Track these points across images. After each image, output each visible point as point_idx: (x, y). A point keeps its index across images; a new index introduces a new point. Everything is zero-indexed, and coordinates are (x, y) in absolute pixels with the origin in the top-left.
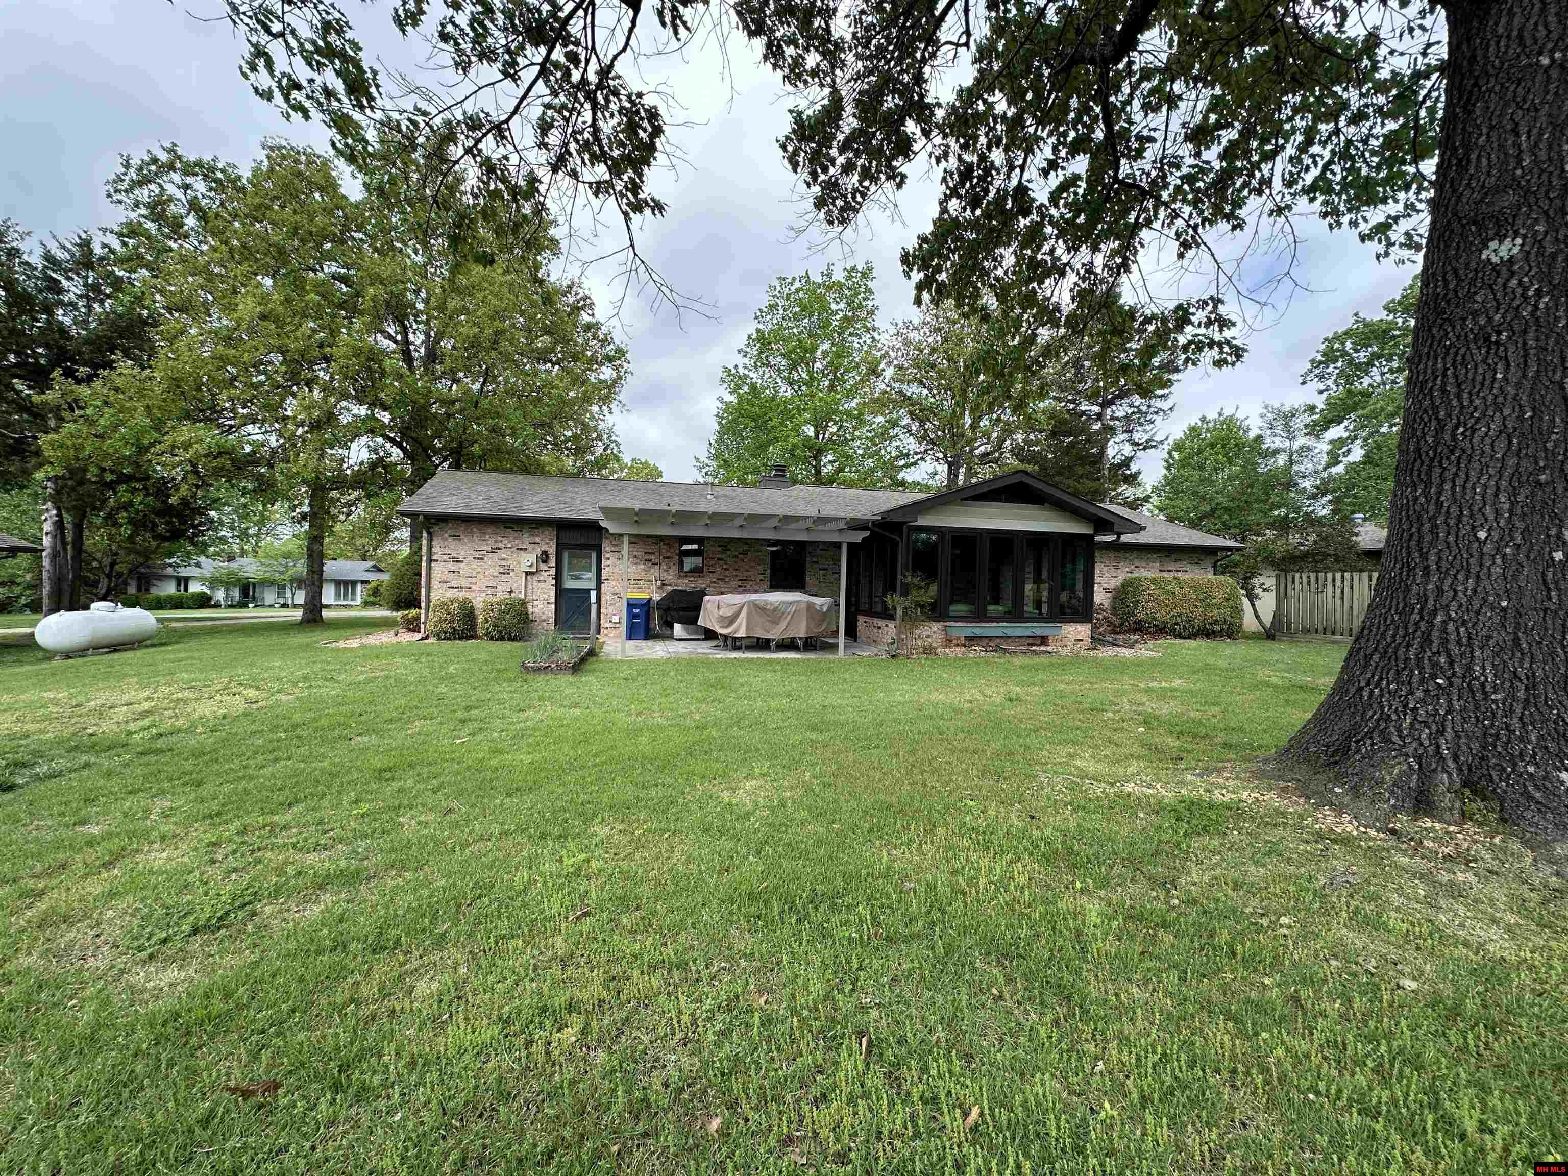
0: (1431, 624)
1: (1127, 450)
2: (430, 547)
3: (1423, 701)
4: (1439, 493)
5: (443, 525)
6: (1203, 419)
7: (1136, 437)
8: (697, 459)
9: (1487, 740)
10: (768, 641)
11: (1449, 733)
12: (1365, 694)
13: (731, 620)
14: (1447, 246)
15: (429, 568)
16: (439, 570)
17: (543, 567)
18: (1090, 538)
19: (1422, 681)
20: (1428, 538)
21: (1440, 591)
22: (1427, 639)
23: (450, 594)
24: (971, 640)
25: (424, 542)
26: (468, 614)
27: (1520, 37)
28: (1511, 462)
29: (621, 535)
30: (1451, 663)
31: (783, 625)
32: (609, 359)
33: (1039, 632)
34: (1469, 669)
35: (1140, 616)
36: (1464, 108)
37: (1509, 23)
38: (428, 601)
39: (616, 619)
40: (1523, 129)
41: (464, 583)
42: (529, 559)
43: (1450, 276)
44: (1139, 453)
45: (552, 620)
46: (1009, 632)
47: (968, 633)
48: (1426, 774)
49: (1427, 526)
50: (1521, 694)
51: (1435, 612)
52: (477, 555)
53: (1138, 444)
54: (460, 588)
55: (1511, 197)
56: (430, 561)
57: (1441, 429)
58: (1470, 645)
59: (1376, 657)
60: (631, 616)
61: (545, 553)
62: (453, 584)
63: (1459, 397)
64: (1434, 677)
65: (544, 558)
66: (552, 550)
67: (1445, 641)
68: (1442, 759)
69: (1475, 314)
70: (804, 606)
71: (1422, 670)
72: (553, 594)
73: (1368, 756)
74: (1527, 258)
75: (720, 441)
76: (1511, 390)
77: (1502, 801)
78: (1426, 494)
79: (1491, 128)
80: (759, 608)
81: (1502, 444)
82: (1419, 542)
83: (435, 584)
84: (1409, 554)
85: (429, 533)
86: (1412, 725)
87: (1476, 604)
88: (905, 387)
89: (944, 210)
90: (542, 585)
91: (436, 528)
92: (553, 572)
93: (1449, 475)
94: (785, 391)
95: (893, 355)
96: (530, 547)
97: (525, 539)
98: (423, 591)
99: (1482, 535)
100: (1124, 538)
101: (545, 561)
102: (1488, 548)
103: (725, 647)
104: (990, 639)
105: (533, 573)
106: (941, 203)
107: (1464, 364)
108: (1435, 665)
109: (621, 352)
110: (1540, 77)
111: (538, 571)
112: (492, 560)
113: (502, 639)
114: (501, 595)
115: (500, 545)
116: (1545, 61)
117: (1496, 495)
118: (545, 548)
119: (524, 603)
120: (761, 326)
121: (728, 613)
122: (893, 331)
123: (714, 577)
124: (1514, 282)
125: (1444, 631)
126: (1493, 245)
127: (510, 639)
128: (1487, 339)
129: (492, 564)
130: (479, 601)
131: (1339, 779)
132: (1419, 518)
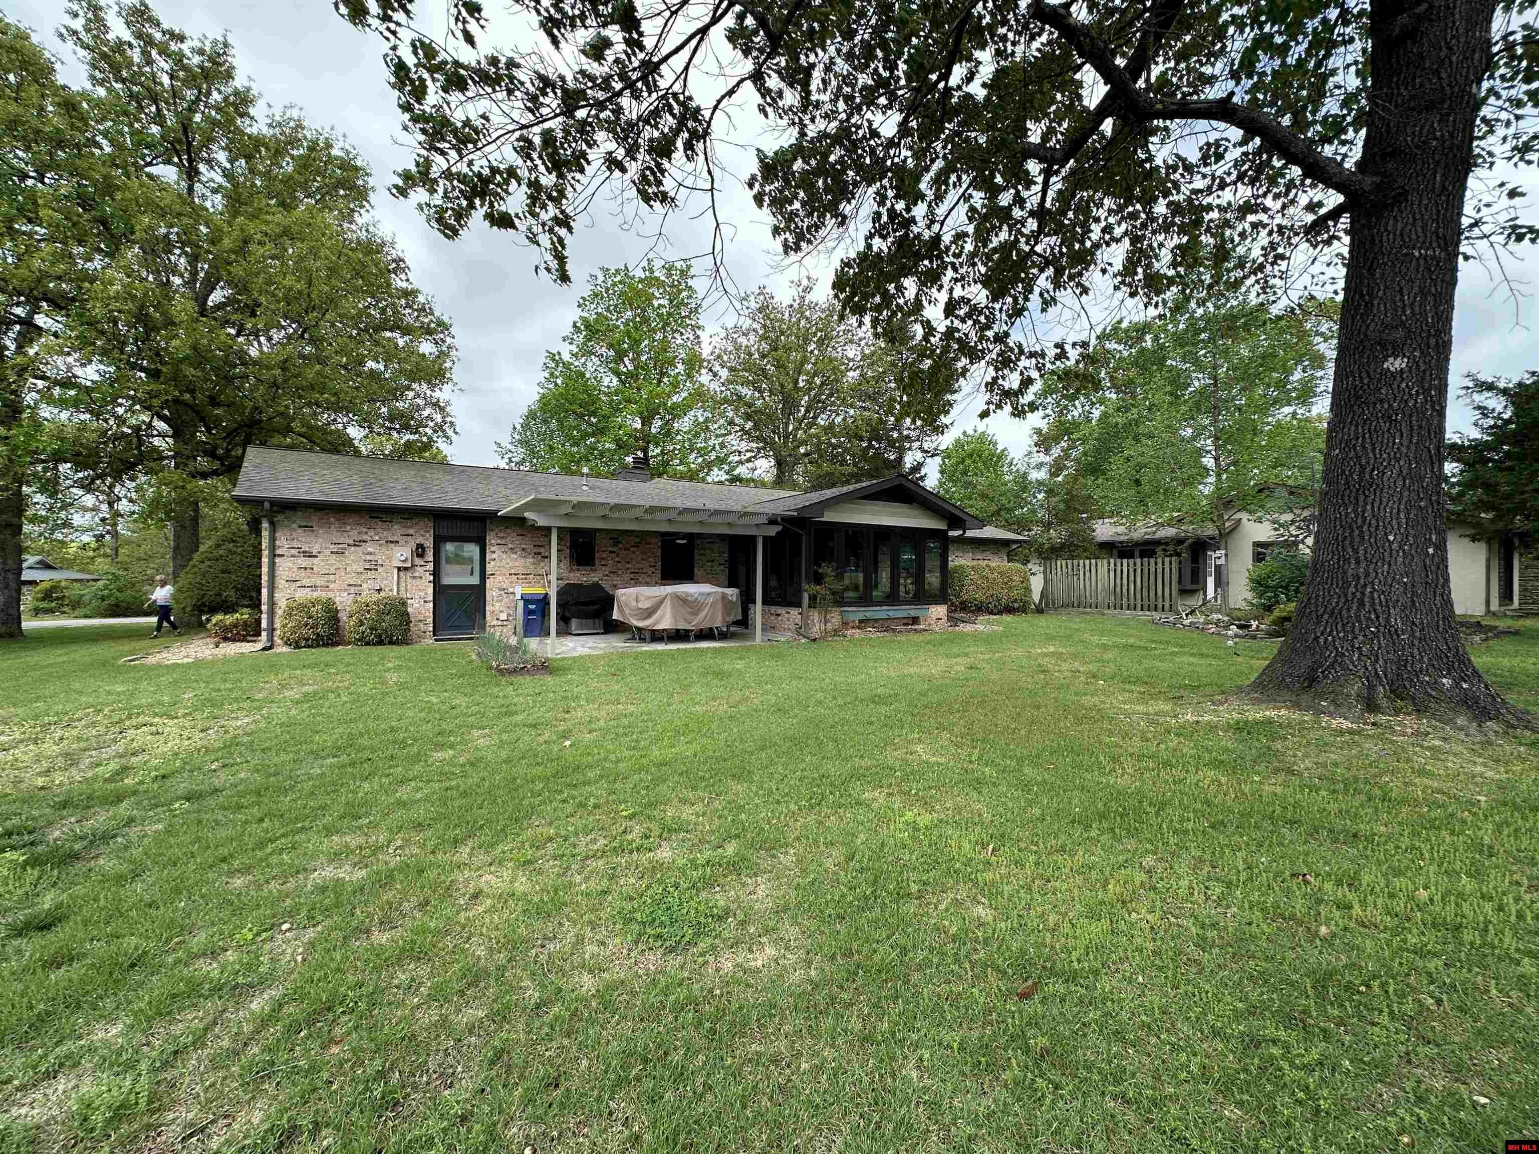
0: (1363, 594)
1: (919, 456)
2: (273, 539)
3: (1363, 642)
4: (1364, 512)
5: (288, 513)
6: (964, 433)
7: (926, 446)
8: (499, 445)
9: (1402, 664)
10: (687, 631)
11: (1381, 662)
12: (1322, 641)
13: (649, 613)
14: (1361, 356)
15: (272, 566)
16: (286, 567)
17: (418, 561)
18: (944, 533)
19: (1361, 629)
20: (1357, 539)
21: (1367, 575)
22: (1362, 604)
23: (302, 595)
24: (863, 623)
25: (265, 534)
26: (332, 614)
27: (1402, 235)
28: (1406, 494)
29: (548, 529)
30: (1377, 617)
31: (702, 615)
32: (429, 332)
33: (913, 613)
34: (1388, 620)
35: (965, 598)
36: (1369, 270)
37: (1395, 225)
38: (272, 604)
39: (503, 616)
40: (1405, 292)
41: (320, 582)
42: (402, 554)
43: (1364, 375)
44: (928, 460)
45: (430, 620)
46: (892, 614)
47: (861, 616)
48: (1371, 688)
49: (1357, 532)
50: (1418, 634)
51: (1365, 586)
52: (335, 548)
53: (927, 452)
54: (314, 587)
55: (1400, 333)
56: (273, 556)
57: (1363, 468)
58: (1387, 606)
59: (1326, 616)
60: (528, 612)
61: (420, 546)
62: (306, 582)
63: (1373, 450)
64: (1368, 627)
65: (420, 551)
66: (429, 543)
67: (1373, 604)
68: (1379, 677)
69: (1382, 401)
70: (719, 597)
71: (1360, 622)
72: (430, 591)
73: (1336, 679)
74: (1410, 371)
75: (526, 426)
76: (1404, 450)
77: (1413, 699)
78: (1355, 511)
79: (1386, 287)
80: (682, 601)
81: (1400, 483)
82: (1352, 542)
83: (281, 583)
84: (1344, 549)
85: (272, 523)
86: (1359, 659)
87: (1389, 581)
88: (739, 387)
89: (869, 247)
90: (418, 582)
91: (280, 517)
92: (430, 567)
93: (1370, 500)
94: (610, 381)
95: (725, 358)
96: (402, 540)
97: (396, 531)
98: (264, 592)
99: (1391, 538)
100: (970, 534)
101: (421, 556)
102: (1395, 546)
103: (642, 640)
104: (876, 620)
105: (406, 569)
106: (866, 239)
107: (1376, 431)
108: (1369, 619)
109: (442, 324)
110: (1414, 262)
111: (413, 566)
112: (353, 554)
113: (380, 643)
114: (368, 595)
115: (365, 537)
116: (1417, 254)
117: (1398, 513)
118: (420, 540)
119: (404, 604)
120: (586, 315)
121: (645, 605)
122: (723, 334)
123: (606, 570)
124: (1404, 385)
125: (1372, 598)
126: (1391, 360)
127: (391, 643)
128: (1390, 417)
129: (355, 559)
130: (344, 601)
131: (1321, 696)
132: (1350, 526)
